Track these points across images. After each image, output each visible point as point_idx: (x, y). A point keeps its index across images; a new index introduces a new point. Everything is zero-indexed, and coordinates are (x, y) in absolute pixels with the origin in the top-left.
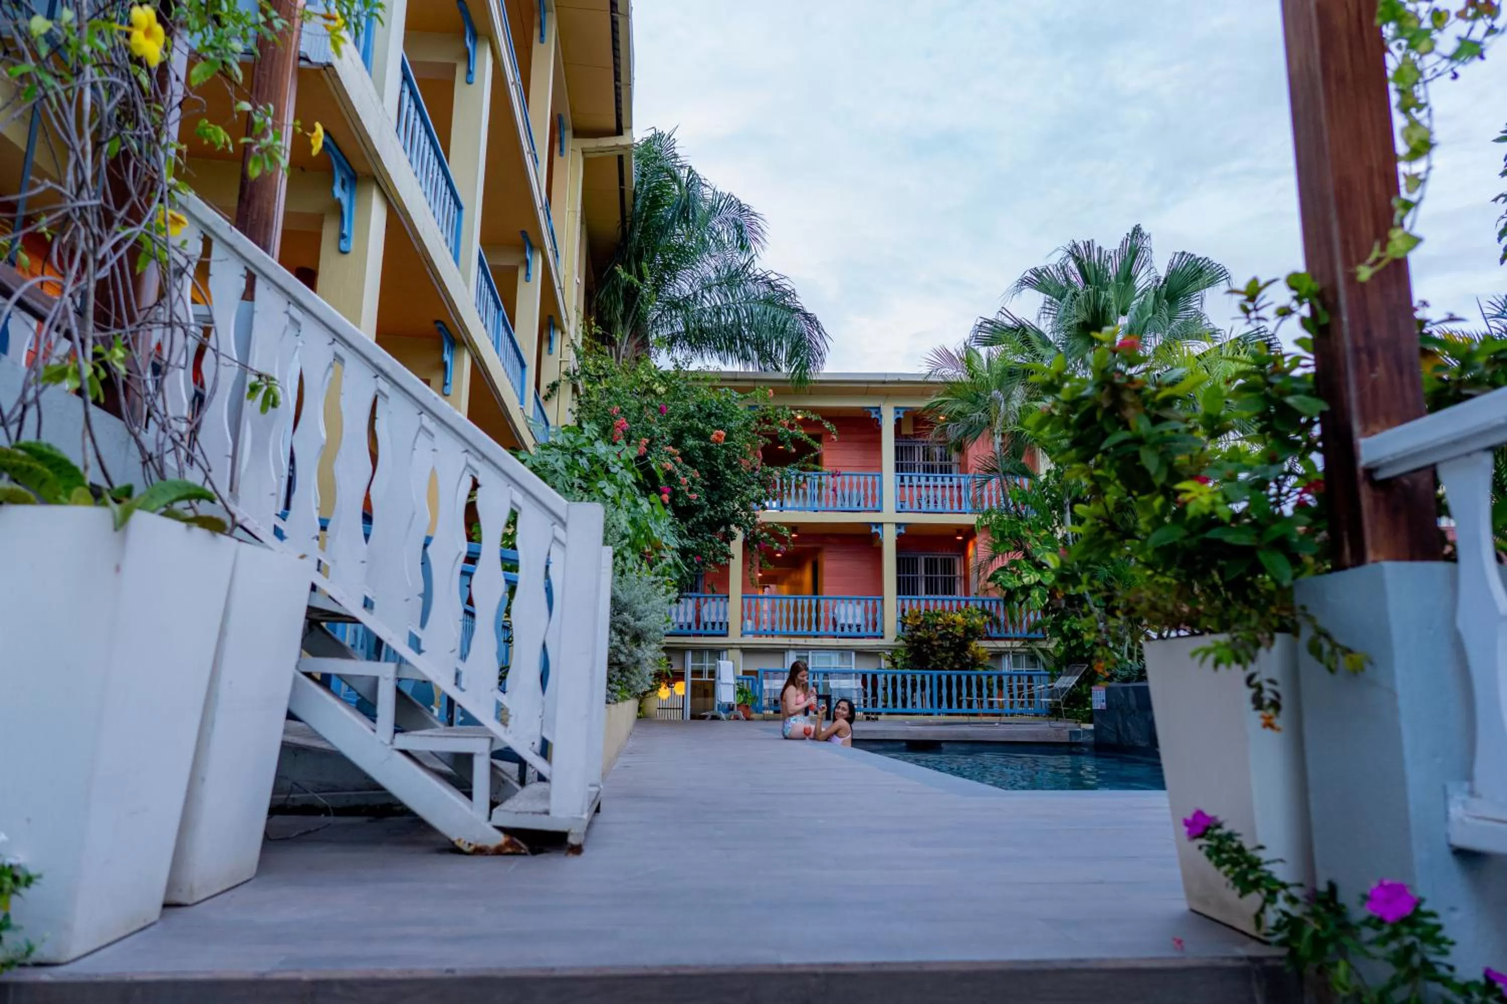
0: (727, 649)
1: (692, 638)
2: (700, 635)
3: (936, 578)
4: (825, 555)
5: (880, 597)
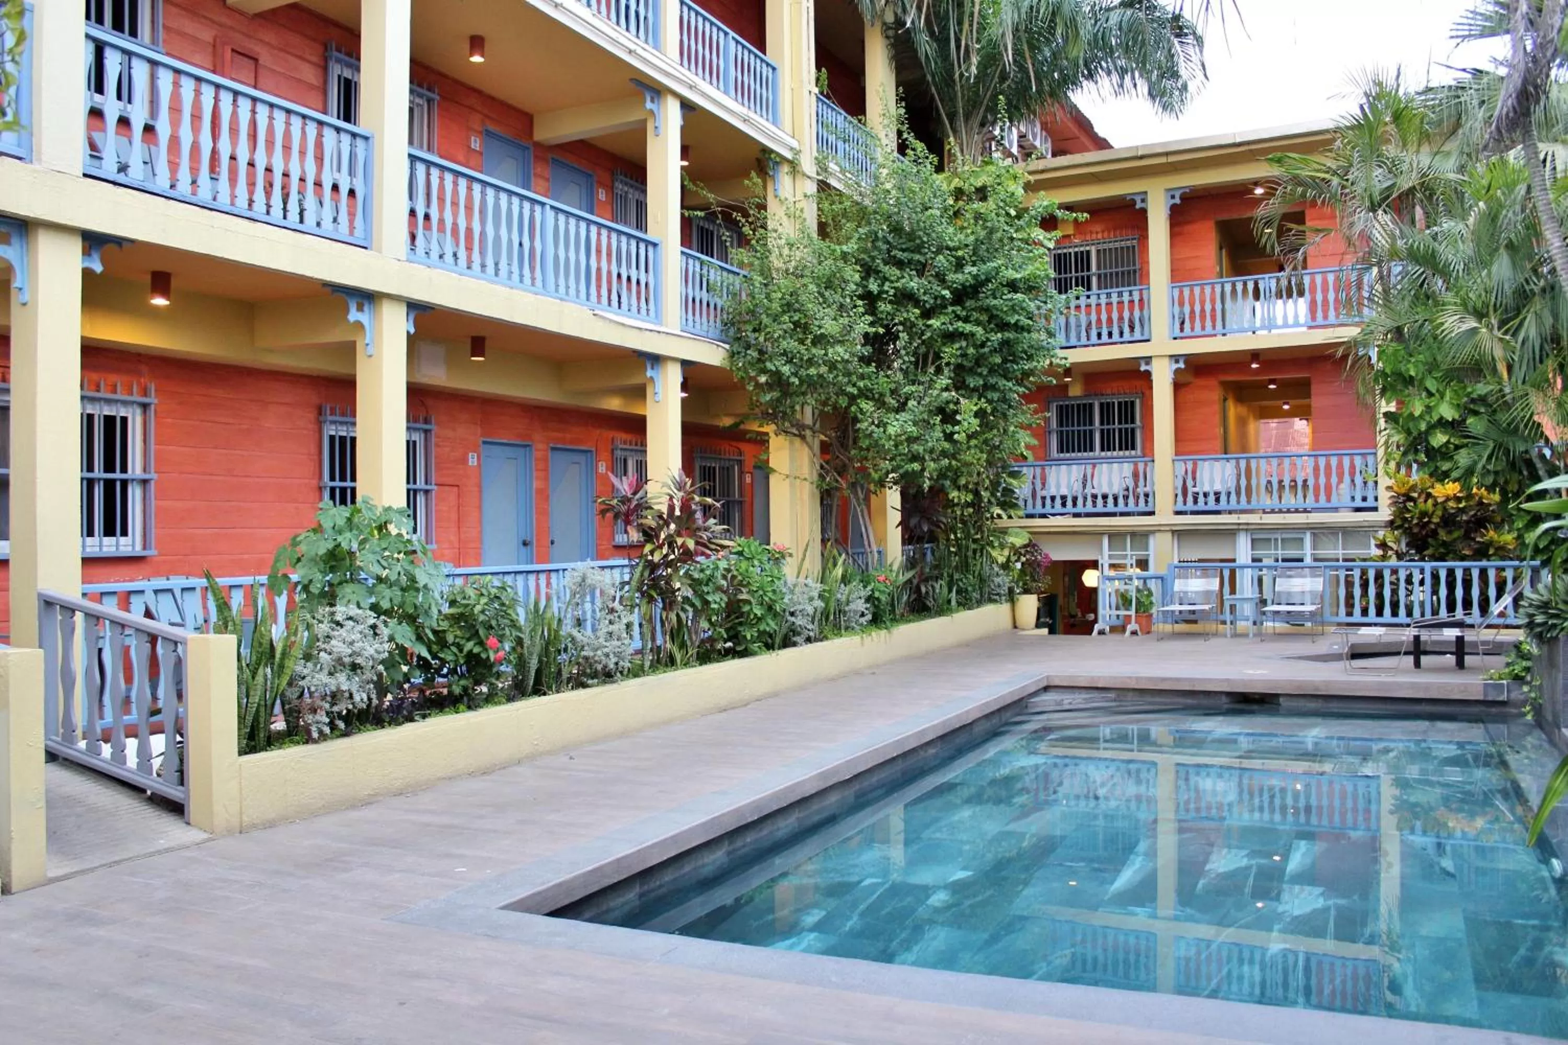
0: (1153, 532)
2: (1113, 514)
4: (1314, 388)
5: (1373, 451)
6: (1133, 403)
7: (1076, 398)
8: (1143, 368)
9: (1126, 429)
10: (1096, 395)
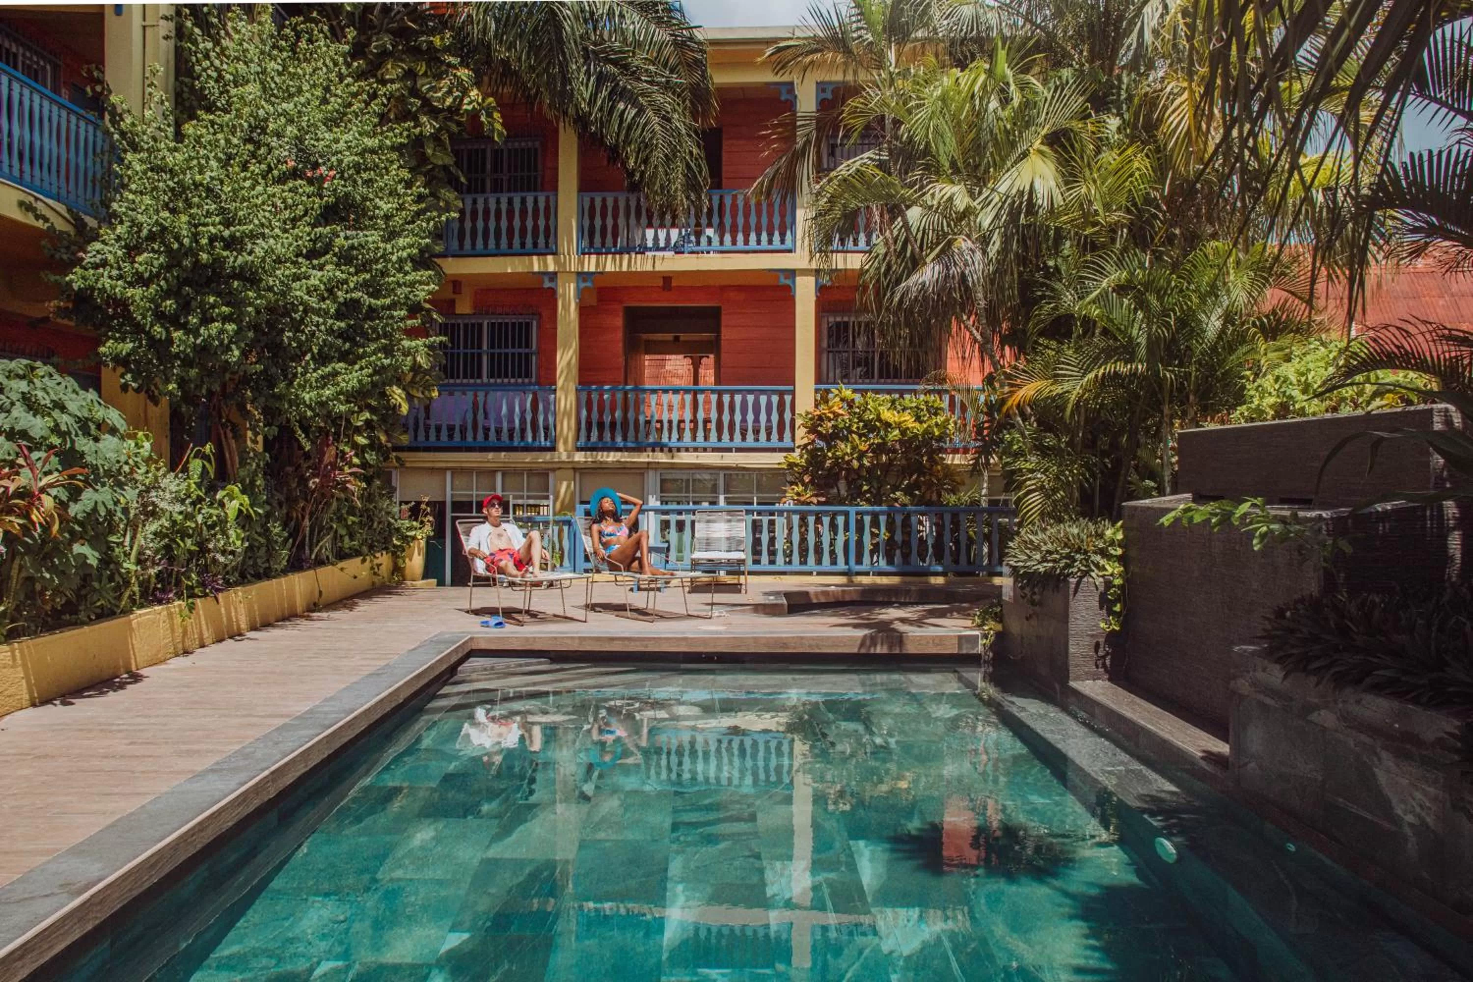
0: (554, 470)
4: (725, 319)
5: (791, 388)
6: (528, 325)
7: (462, 316)
8: (547, 284)
9: (520, 354)
10: (487, 313)
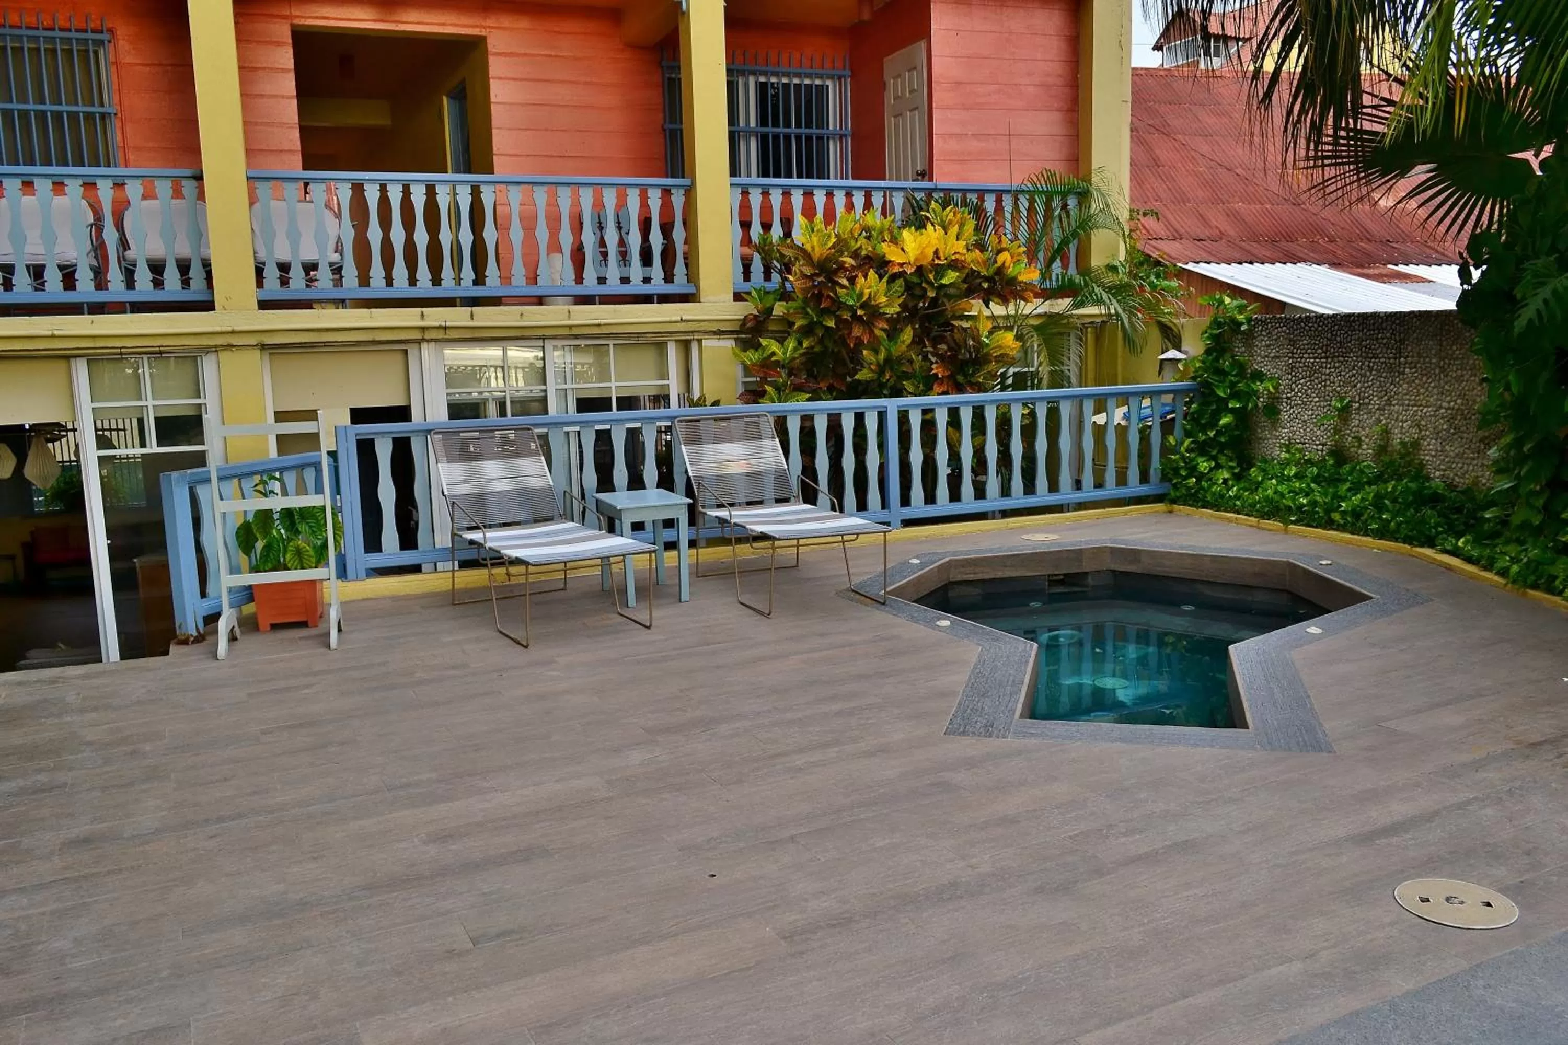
0: (215, 350)
1: (87, 318)
3: (787, 138)
